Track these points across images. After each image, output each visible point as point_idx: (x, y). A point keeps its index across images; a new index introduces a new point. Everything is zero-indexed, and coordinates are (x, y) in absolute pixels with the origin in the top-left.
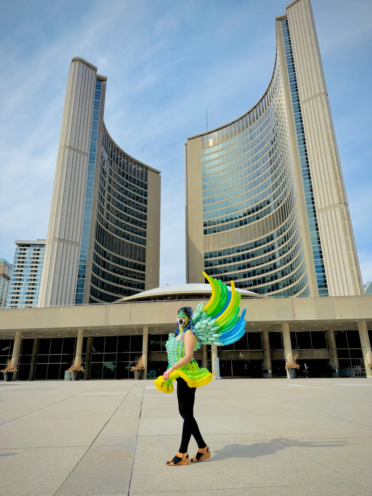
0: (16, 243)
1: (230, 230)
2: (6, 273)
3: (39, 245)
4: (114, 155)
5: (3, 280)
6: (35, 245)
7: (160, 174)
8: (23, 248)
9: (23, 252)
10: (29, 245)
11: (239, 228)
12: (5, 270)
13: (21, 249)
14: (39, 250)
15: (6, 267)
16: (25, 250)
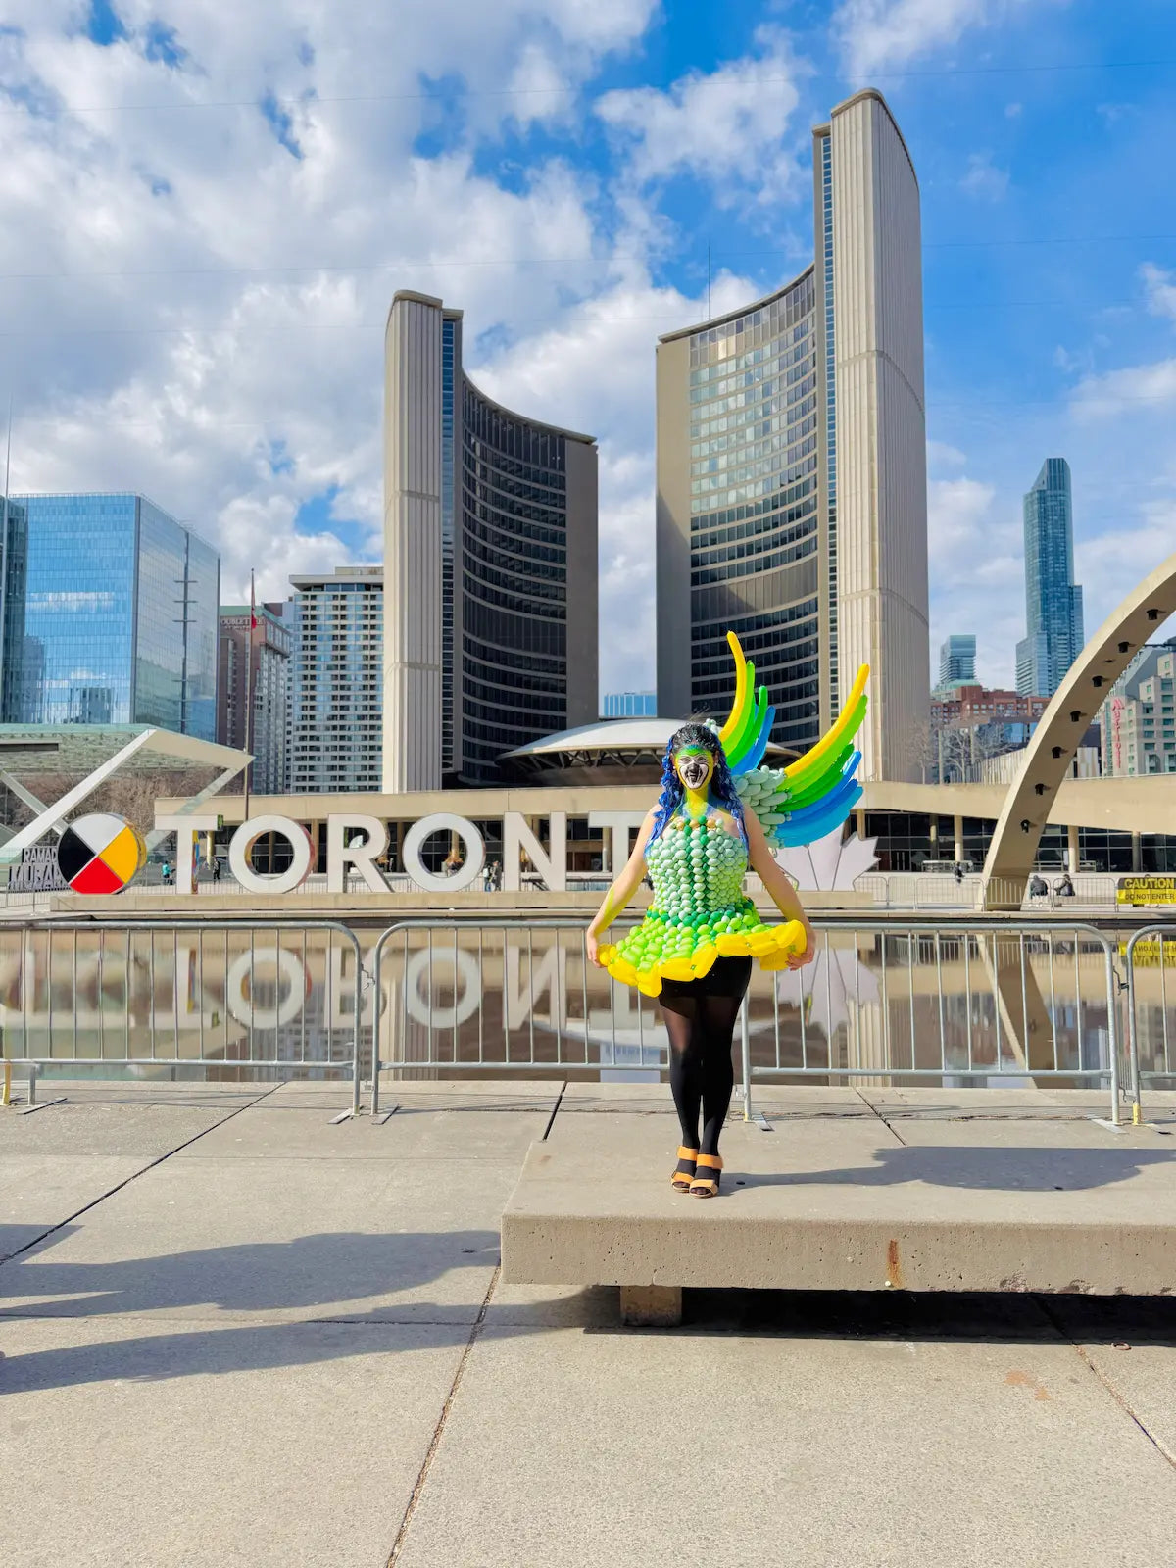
0: (295, 582)
1: (746, 578)
2: (270, 639)
3: (343, 584)
4: (497, 428)
5: (265, 657)
6: (334, 586)
7: (594, 444)
8: (309, 593)
9: (309, 602)
10: (321, 587)
11: (764, 573)
12: (268, 633)
13: (306, 597)
14: (343, 597)
15: (269, 627)
16: (313, 597)
